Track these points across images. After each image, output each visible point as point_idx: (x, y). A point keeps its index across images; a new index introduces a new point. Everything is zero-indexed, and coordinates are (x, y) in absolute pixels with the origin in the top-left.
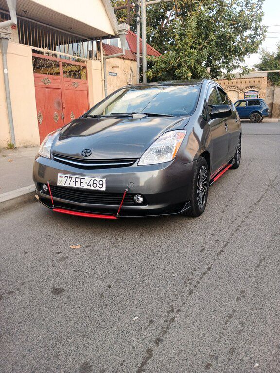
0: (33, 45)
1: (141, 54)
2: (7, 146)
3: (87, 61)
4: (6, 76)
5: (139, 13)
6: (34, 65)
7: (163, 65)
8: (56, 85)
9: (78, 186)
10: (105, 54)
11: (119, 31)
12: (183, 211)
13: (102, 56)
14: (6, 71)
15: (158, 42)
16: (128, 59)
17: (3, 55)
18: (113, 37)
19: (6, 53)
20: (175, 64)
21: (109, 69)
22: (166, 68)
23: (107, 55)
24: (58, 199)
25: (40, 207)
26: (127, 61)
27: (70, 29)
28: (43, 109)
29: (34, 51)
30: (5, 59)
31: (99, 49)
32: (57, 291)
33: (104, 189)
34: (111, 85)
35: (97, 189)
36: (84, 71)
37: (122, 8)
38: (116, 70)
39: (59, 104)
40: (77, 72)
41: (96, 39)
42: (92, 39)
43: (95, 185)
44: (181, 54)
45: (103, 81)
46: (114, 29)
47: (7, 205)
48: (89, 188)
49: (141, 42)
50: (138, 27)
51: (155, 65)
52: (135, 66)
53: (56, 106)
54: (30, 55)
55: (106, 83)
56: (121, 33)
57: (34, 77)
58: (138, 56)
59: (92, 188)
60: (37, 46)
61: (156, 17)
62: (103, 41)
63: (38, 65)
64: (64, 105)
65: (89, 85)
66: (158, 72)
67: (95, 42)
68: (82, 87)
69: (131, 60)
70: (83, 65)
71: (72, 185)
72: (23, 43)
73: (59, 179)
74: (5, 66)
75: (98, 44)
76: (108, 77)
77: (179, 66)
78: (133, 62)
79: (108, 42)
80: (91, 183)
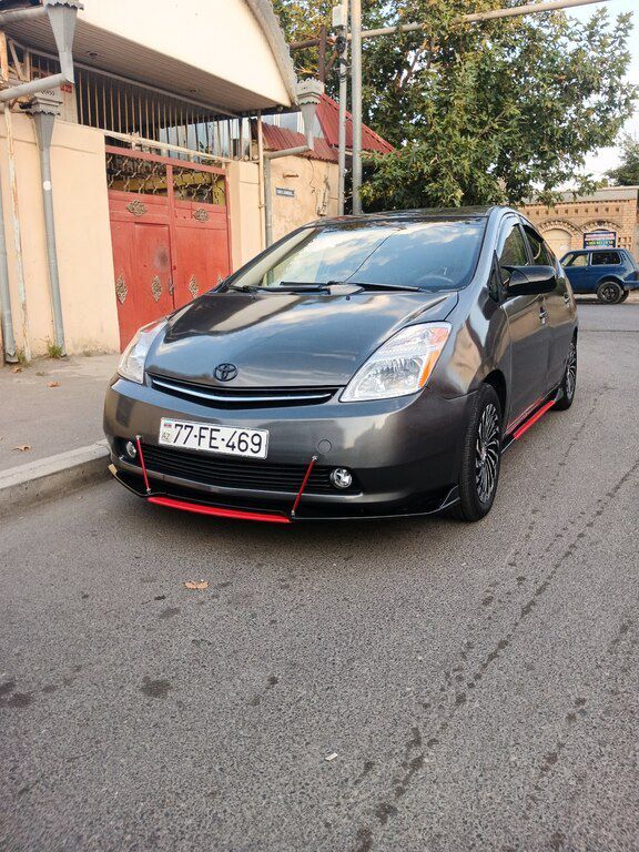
0: (109, 128)
1: (349, 146)
2: (45, 351)
3: (227, 164)
4: (48, 197)
5: (345, 56)
6: (109, 172)
7: (399, 173)
8: (158, 217)
9: (205, 446)
10: (267, 147)
11: (300, 97)
12: (442, 507)
13: (262, 153)
14: (47, 185)
15: (387, 121)
16: (320, 159)
17: (42, 150)
18: (286, 110)
19: (48, 146)
20: (427, 169)
21: (276, 181)
22: (405, 179)
23: (273, 150)
24: (159, 475)
25: (116, 492)
26: (316, 164)
27: (191, 93)
28: (129, 270)
29: (109, 141)
30: (45, 160)
31: (254, 136)
32: (155, 689)
33: (262, 454)
34: (280, 216)
35: (248, 453)
36: (221, 185)
37: (308, 45)
38: (292, 184)
39: (163, 259)
40: (206, 188)
41: (248, 113)
42: (240, 114)
43: (243, 446)
44: (439, 148)
45: (263, 209)
46: (289, 93)
47: (45, 486)
48: (229, 451)
49: (349, 121)
50: (343, 86)
51: (381, 172)
52: (336, 173)
53: (157, 263)
54: (102, 148)
55: (269, 213)
56: (305, 101)
57: (110, 198)
58: (342, 152)
59: (236, 452)
60: (117, 130)
61: (384, 64)
62: (264, 119)
63: (120, 172)
64: (175, 263)
65: (231, 217)
66: (386, 187)
67: (245, 121)
68: (215, 221)
69: (327, 161)
70: (219, 171)
71: (192, 444)
72: (86, 123)
73: (163, 430)
74: (46, 173)
75: (253, 124)
76: (274, 199)
77: (435, 174)
78: (330, 165)
79: (275, 120)
80: (235, 440)
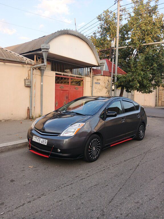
0: (56, 71)
1: (114, 73)
3: (84, 78)
4: (42, 86)
5: (114, 53)
6: (56, 80)
7: (124, 80)
8: (67, 89)
9: (38, 142)
12: (77, 158)
13: (92, 75)
14: (42, 83)
15: (125, 66)
16: (107, 76)
17: (41, 77)
18: (97, 66)
19: (43, 76)
20: (131, 79)
21: (95, 81)
22: (126, 81)
23: (95, 74)
26: (106, 77)
27: (76, 64)
28: (59, 99)
29: (56, 74)
30: (42, 79)
31: (90, 71)
32: (12, 181)
33: (46, 144)
34: (96, 88)
35: (44, 144)
36: (82, 82)
37: (108, 50)
38: (99, 81)
39: (67, 98)
40: (79, 82)
41: (90, 67)
42: (88, 67)
43: (43, 142)
44: (134, 74)
45: (91, 87)
48: (41, 143)
49: (114, 66)
50: (113, 60)
51: (120, 80)
52: (110, 79)
53: (65, 98)
54: (55, 75)
55: (93, 88)
56: (101, 65)
57: (55, 85)
58: (112, 74)
59: (42, 143)
60: (59, 72)
61: (125, 54)
62: (93, 68)
63: (59, 80)
64: (69, 98)
65: (84, 89)
66: (121, 83)
67: (89, 68)
68: (81, 90)
69: (108, 76)
70: (82, 79)
71: (36, 141)
72: (52, 70)
73: (33, 138)
74: (42, 81)
75: (90, 69)
76: (94, 85)
77: (133, 80)
78: (109, 77)
79: (95, 68)
80: (42, 141)
